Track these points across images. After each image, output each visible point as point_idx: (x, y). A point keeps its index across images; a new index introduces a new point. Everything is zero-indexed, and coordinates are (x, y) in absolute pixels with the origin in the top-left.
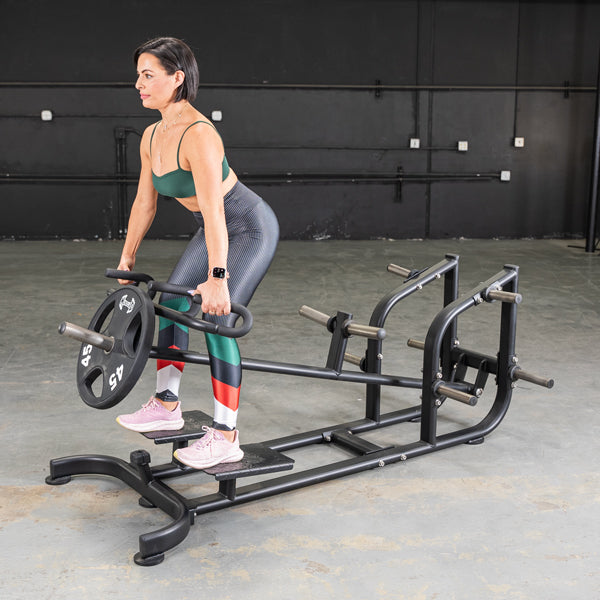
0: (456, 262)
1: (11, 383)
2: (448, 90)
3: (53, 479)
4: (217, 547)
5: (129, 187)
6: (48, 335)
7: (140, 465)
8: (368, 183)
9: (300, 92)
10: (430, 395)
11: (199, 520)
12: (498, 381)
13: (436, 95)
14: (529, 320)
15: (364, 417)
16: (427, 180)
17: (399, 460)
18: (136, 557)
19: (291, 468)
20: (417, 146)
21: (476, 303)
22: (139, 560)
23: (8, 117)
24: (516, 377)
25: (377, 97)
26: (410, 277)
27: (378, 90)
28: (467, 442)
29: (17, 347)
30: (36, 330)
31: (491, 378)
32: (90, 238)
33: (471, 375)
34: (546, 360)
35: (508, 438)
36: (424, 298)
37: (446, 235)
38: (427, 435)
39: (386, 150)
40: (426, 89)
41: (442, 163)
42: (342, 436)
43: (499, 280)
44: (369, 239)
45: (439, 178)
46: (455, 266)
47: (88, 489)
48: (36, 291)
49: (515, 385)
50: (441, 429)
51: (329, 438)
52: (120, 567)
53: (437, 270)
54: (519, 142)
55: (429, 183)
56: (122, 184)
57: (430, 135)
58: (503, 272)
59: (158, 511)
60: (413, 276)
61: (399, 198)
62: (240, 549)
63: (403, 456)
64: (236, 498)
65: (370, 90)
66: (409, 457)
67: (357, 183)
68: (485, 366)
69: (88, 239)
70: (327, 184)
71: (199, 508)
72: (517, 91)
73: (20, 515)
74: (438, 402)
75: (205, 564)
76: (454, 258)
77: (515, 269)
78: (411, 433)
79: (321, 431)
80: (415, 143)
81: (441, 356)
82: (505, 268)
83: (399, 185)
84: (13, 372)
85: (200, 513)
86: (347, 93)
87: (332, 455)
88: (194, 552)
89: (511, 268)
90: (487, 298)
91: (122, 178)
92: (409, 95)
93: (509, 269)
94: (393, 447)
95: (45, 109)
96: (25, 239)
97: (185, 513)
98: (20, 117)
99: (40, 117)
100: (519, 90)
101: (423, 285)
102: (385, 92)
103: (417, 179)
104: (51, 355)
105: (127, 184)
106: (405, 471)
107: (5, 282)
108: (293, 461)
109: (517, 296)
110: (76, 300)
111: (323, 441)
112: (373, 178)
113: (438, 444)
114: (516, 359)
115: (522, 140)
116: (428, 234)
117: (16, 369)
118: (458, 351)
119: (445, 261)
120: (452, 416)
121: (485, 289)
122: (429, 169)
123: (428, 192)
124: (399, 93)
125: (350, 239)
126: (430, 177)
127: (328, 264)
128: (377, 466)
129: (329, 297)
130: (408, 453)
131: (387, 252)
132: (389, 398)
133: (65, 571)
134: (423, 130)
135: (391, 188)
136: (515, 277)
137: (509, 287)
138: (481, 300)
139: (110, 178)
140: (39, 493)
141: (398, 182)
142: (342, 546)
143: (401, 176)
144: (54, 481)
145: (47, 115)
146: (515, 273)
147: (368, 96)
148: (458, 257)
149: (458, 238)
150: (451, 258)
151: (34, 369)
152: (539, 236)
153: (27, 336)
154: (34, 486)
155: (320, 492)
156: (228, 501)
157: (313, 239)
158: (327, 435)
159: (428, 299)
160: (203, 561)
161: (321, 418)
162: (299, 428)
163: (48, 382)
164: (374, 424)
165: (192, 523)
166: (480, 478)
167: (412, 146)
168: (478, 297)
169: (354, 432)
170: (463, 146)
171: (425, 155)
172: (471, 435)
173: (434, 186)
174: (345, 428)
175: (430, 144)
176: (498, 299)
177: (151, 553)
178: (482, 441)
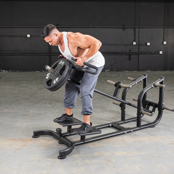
0: (146, 76)
1: (21, 111)
2: (144, 28)
3: (34, 136)
4: (81, 154)
5: (52, 56)
6: (30, 98)
7: (59, 132)
8: (121, 55)
9: (101, 29)
10: (139, 114)
11: (75, 147)
12: (159, 110)
13: (141, 29)
14: (168, 93)
15: (121, 120)
16: (138, 54)
17: (131, 132)
18: (58, 157)
19: (101, 133)
20: (135, 44)
21: (152, 88)
22: (59, 158)
23: (18, 36)
24: (164, 109)
25: (124, 30)
26: (133, 80)
27: (123, 28)
28: (150, 127)
29: (22, 101)
30: (27, 97)
31: (157, 109)
32: (41, 71)
33: (151, 108)
34: (173, 105)
35: (162, 126)
36: (137, 88)
37: (144, 70)
38: (138, 125)
39: (126, 45)
40: (137, 28)
41: (142, 49)
42: (114, 125)
43: (159, 81)
44: (121, 71)
45: (141, 53)
46: (146, 77)
47: (44, 139)
48: (26, 86)
49: (163, 111)
50: (142, 123)
51: (111, 126)
52: (54, 159)
53: (141, 79)
54: (165, 43)
55: (139, 55)
56: (50, 55)
57: (139, 41)
58: (160, 79)
59: (64, 145)
60: (134, 80)
61: (130, 59)
62: (87, 155)
63: (132, 130)
64: (85, 142)
65: (121, 28)
66: (134, 131)
67: (118, 55)
68: (155, 106)
69: (40, 71)
70: (109, 55)
71: (75, 144)
72: (164, 28)
73: (26, 146)
74: (142, 115)
75: (77, 159)
76: (146, 75)
77: (163, 78)
78: (134, 124)
79: (109, 124)
80: (134, 43)
81: (142, 103)
82: (160, 78)
83: (130, 55)
84: (21, 108)
85: (75, 145)
86: (115, 29)
87: (112, 130)
88: (74, 156)
89: (162, 78)
90: (155, 86)
91: (50, 54)
92: (133, 29)
93: (161, 78)
94: (129, 128)
95: (28, 34)
96: (22, 71)
97: (71, 145)
98: (21, 36)
99: (27, 36)
100: (165, 28)
101: (137, 83)
102: (126, 29)
103: (135, 54)
104: (32, 103)
105: (51, 55)
106: (132, 135)
107: (17, 83)
108: (101, 131)
109: (164, 86)
110: (38, 88)
111: (109, 127)
112: (122, 53)
113: (142, 127)
114: (164, 104)
115: (166, 42)
116: (138, 70)
117: (22, 107)
118: (147, 101)
119: (143, 76)
120: (146, 120)
121: (155, 84)
122: (139, 51)
123: (138, 58)
124: (130, 29)
125: (116, 71)
126: (139, 53)
127: (109, 78)
128: (124, 133)
129: (110, 87)
130: (133, 130)
131: (127, 75)
132: (127, 115)
133: (39, 160)
134: (137, 39)
135: (128, 56)
136: (163, 80)
137: (161, 83)
138: (153, 87)
139: (47, 54)
140: (31, 140)
141: (130, 54)
142: (115, 154)
143: (130, 53)
144: (35, 137)
145: (29, 36)
146: (163, 79)
147: (121, 30)
148: (147, 75)
149: (147, 71)
150: (145, 75)
151: (27, 107)
152: (171, 70)
153: (24, 98)
154: (29, 138)
155: (109, 140)
156: (83, 142)
157: (105, 71)
158: (110, 125)
159: (139, 88)
160: (77, 158)
161: (108, 121)
162: (102, 123)
163: (31, 111)
164: (123, 122)
165: (73, 148)
166: (154, 137)
167: (134, 44)
168: (153, 86)
169: (118, 124)
170: (148, 44)
171: (137, 47)
172: (151, 125)
173: (140, 56)
174: (115, 123)
175: (139, 43)
176: (158, 86)
177: (62, 156)
178: (154, 127)
